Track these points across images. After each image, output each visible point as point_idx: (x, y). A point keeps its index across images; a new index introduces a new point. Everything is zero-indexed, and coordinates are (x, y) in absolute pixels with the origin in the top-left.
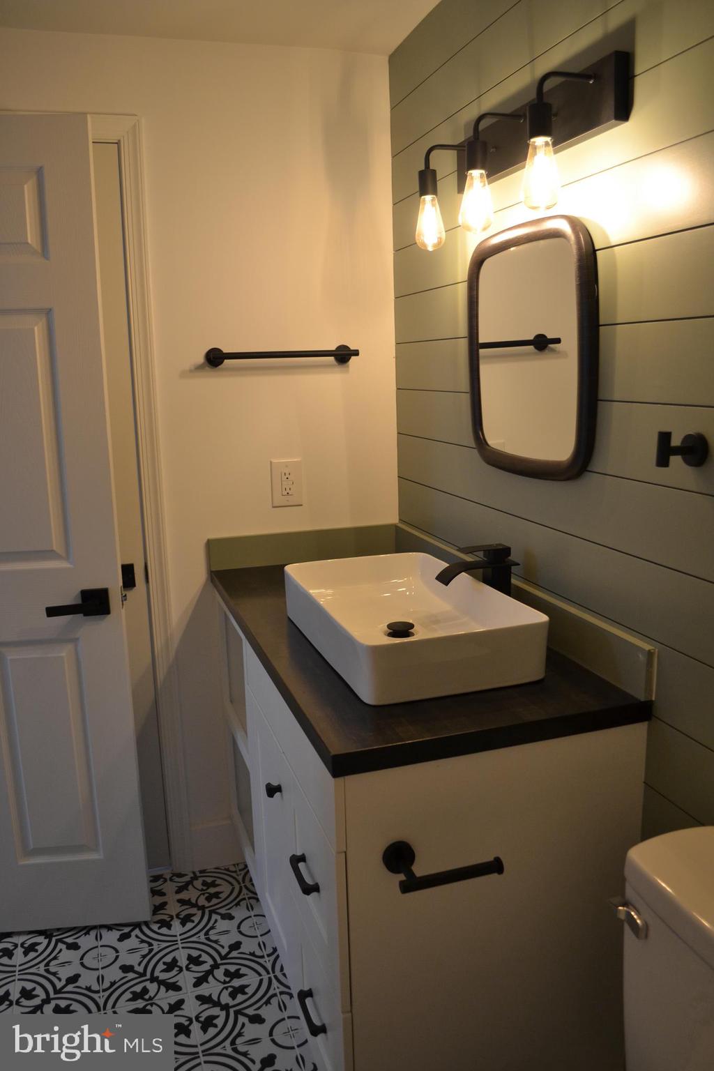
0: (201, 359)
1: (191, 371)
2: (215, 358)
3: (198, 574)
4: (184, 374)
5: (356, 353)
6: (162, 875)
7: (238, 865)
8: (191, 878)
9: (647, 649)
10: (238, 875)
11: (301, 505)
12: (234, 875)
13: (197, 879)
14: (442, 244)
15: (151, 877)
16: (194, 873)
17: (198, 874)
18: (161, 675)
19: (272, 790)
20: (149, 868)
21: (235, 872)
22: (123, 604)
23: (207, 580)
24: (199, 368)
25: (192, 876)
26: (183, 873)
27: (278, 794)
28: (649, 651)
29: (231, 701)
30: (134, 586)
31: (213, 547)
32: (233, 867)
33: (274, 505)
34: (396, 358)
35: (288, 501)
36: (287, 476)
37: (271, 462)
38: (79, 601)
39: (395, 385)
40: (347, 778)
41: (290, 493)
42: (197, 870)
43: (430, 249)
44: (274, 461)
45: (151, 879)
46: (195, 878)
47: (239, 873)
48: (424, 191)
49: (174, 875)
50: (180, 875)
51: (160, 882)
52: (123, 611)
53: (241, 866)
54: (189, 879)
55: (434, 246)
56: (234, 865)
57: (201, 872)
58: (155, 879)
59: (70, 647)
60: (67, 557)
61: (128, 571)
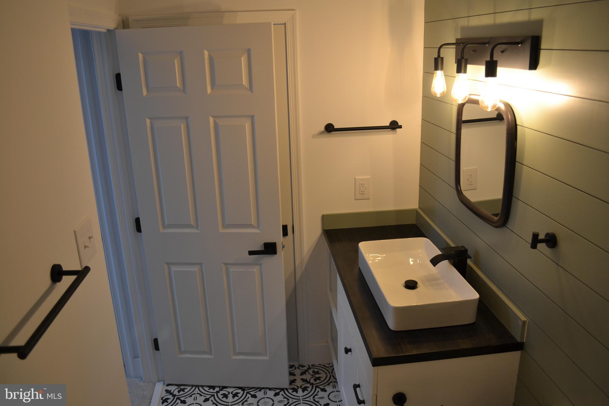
0: (322, 129)
1: (317, 135)
2: (330, 128)
3: (317, 231)
4: (314, 136)
5: (400, 127)
6: (294, 365)
7: (330, 364)
8: (308, 368)
9: (523, 320)
10: (329, 369)
11: (369, 199)
12: (327, 369)
13: (310, 369)
14: (445, 94)
15: (289, 365)
16: (309, 366)
17: (311, 367)
18: (298, 276)
19: (347, 351)
20: (289, 361)
21: (328, 367)
22: (282, 249)
23: (322, 233)
24: (322, 133)
25: (308, 367)
26: (304, 365)
27: (349, 353)
28: (524, 321)
29: (331, 290)
30: (287, 235)
31: (324, 218)
32: (327, 364)
33: (356, 199)
34: (422, 126)
35: (363, 197)
36: (363, 185)
37: (355, 178)
38: (263, 249)
39: (420, 140)
40: (379, 367)
41: (364, 193)
42: (310, 364)
43: (438, 96)
44: (356, 177)
45: (290, 366)
46: (309, 368)
47: (330, 368)
48: (436, 68)
49: (300, 366)
50: (303, 366)
51: (293, 369)
52: (283, 253)
53: (331, 365)
54: (307, 369)
55: (441, 94)
56: (328, 364)
57: (313, 365)
58: (291, 367)
59: (258, 267)
60: (258, 227)
61: (285, 228)
